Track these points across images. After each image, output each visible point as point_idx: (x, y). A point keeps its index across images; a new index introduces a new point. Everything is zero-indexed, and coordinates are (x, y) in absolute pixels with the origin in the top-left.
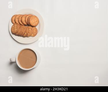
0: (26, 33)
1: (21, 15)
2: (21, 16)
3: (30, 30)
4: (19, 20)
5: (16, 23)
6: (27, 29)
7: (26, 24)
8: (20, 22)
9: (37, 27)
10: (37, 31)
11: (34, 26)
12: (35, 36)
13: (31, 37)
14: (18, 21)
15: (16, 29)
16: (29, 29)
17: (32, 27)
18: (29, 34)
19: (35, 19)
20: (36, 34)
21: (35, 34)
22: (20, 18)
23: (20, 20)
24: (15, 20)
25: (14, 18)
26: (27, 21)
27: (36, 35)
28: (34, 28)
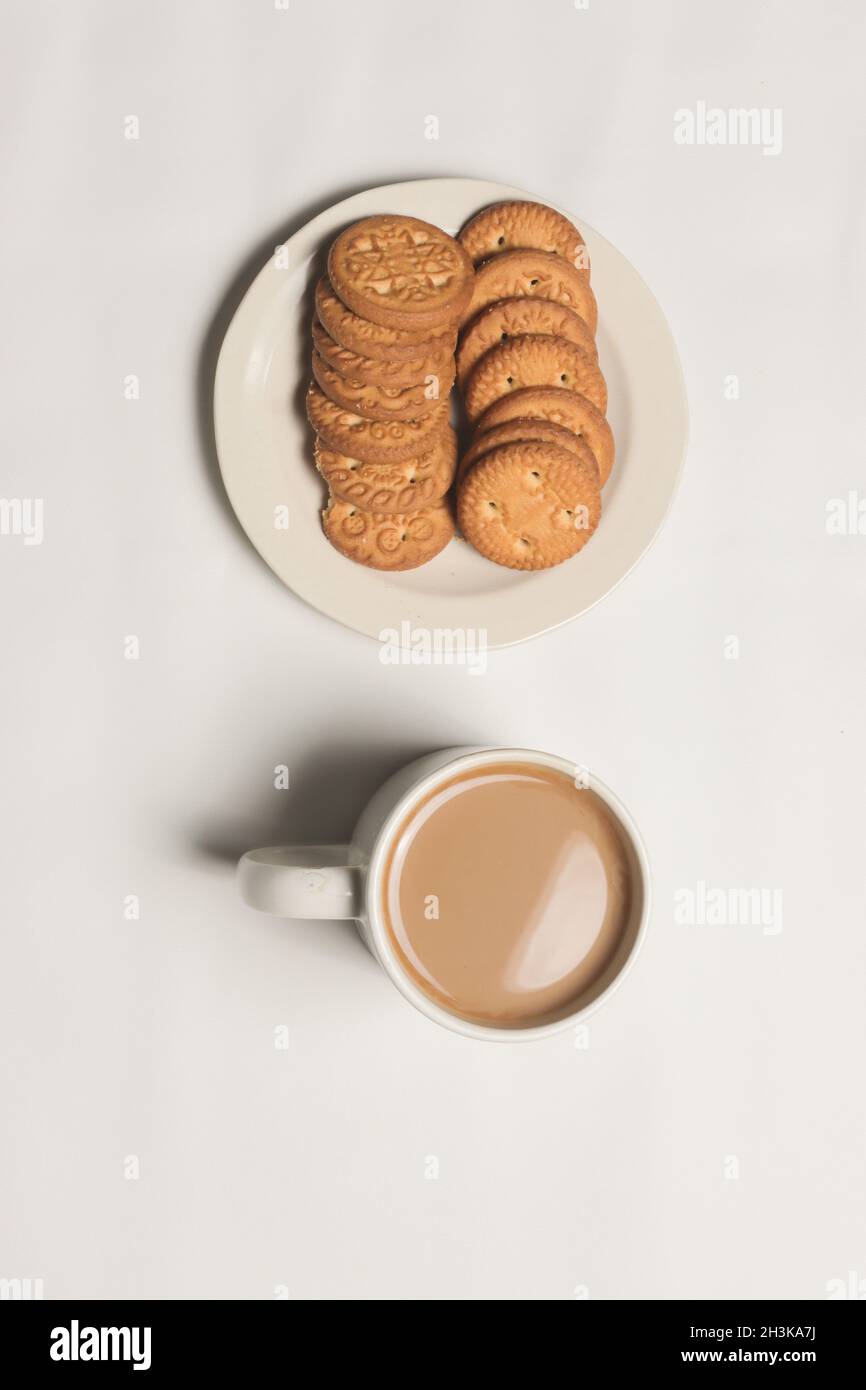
0: (352, 420)
1: (588, 328)
2: (572, 332)
3: (410, 472)
4: (517, 312)
5: (481, 263)
6: (411, 434)
7: (474, 412)
8: (491, 331)
9: (454, 556)
10: (403, 564)
11: (468, 516)
12: (337, 545)
13: (312, 495)
14: (507, 300)
15: (383, 287)
16: (423, 457)
17: (443, 487)
18: (350, 463)
19: (553, 522)
20: (368, 561)
21: (367, 542)
22: (552, 320)
23: (522, 319)
24: (509, 251)
25: (536, 235)
26: (515, 423)
27: (352, 554)
28: (439, 517)
